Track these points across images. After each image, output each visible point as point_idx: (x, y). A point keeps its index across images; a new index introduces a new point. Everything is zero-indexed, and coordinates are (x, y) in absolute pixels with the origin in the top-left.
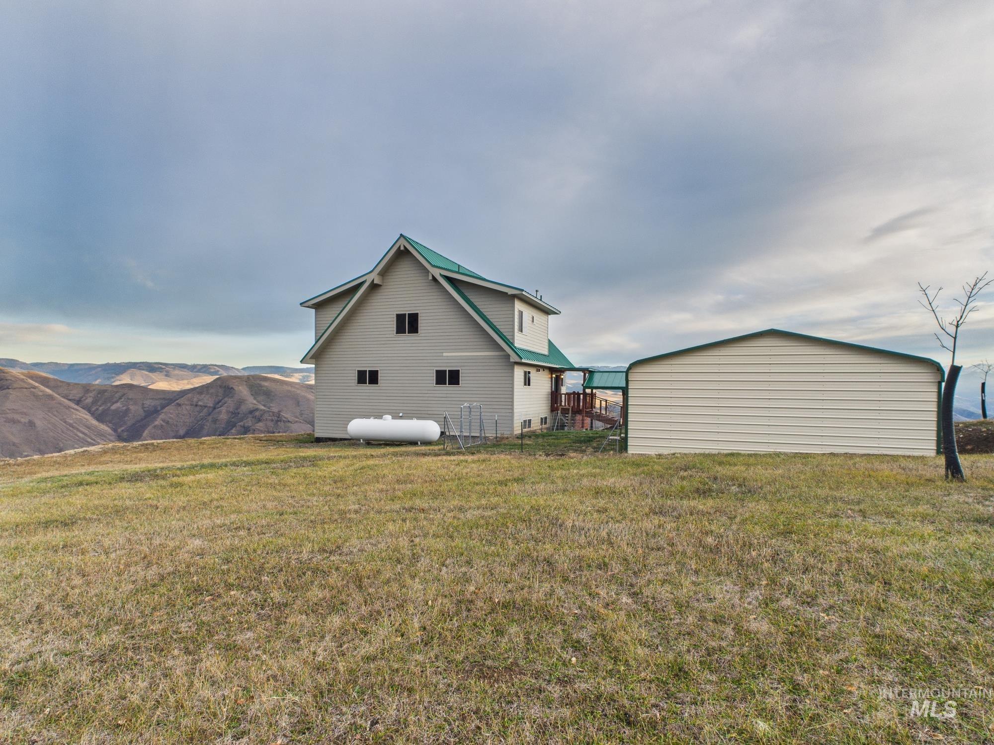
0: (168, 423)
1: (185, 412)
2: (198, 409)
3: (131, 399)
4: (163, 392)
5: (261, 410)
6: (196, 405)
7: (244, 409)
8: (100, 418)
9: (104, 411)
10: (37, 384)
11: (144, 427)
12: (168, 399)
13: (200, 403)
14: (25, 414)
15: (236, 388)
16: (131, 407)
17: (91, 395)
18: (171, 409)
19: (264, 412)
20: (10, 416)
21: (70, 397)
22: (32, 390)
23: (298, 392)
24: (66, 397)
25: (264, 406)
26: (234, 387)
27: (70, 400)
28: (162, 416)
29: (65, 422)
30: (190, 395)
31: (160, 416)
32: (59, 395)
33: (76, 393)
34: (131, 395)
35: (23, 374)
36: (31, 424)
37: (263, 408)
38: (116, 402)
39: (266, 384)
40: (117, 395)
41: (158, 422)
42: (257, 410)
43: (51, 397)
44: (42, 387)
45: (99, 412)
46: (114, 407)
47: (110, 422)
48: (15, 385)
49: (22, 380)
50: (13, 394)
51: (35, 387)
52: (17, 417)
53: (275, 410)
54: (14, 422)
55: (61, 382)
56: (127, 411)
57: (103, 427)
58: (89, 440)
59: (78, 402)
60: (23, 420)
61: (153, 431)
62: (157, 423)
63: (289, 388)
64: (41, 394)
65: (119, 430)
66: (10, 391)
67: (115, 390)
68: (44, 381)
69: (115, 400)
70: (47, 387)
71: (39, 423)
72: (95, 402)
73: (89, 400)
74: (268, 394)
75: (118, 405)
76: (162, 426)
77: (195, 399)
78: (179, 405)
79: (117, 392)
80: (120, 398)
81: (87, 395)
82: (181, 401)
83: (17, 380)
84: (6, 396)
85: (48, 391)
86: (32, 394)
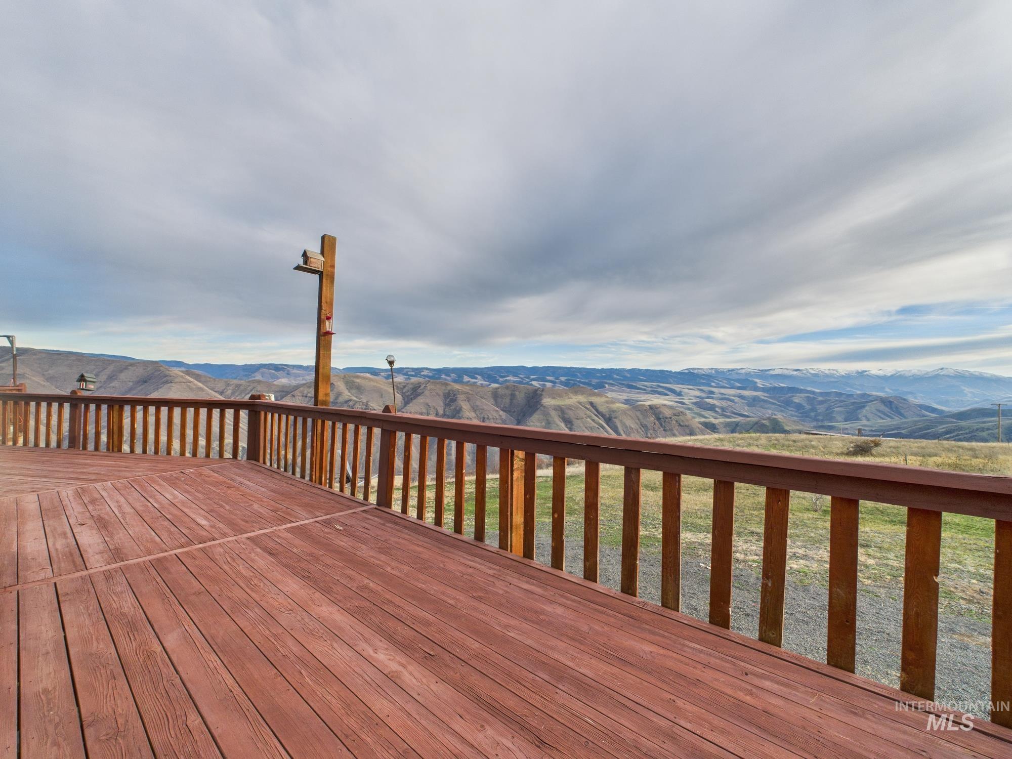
2: (307, 399)
4: (283, 386)
5: (354, 401)
6: (306, 397)
7: (341, 399)
10: (192, 380)
12: (286, 392)
13: (309, 395)
15: (335, 384)
17: (231, 388)
19: (356, 402)
21: (216, 390)
22: (188, 384)
23: (382, 387)
24: (212, 389)
25: (356, 397)
26: (334, 383)
27: (216, 391)
30: (301, 389)
32: (208, 387)
35: (182, 371)
37: (355, 399)
39: (358, 381)
42: (350, 400)
44: (196, 382)
48: (176, 380)
49: (182, 377)
50: (174, 387)
51: (190, 382)
53: (364, 400)
63: (375, 384)
64: (194, 387)
66: (173, 384)
67: (248, 384)
69: (248, 391)
70: (200, 382)
74: (359, 389)
77: (305, 392)
78: (293, 396)
79: (249, 386)
81: (228, 388)
82: (295, 393)
83: (178, 376)
84: (170, 388)
85: (200, 385)
86: (189, 387)
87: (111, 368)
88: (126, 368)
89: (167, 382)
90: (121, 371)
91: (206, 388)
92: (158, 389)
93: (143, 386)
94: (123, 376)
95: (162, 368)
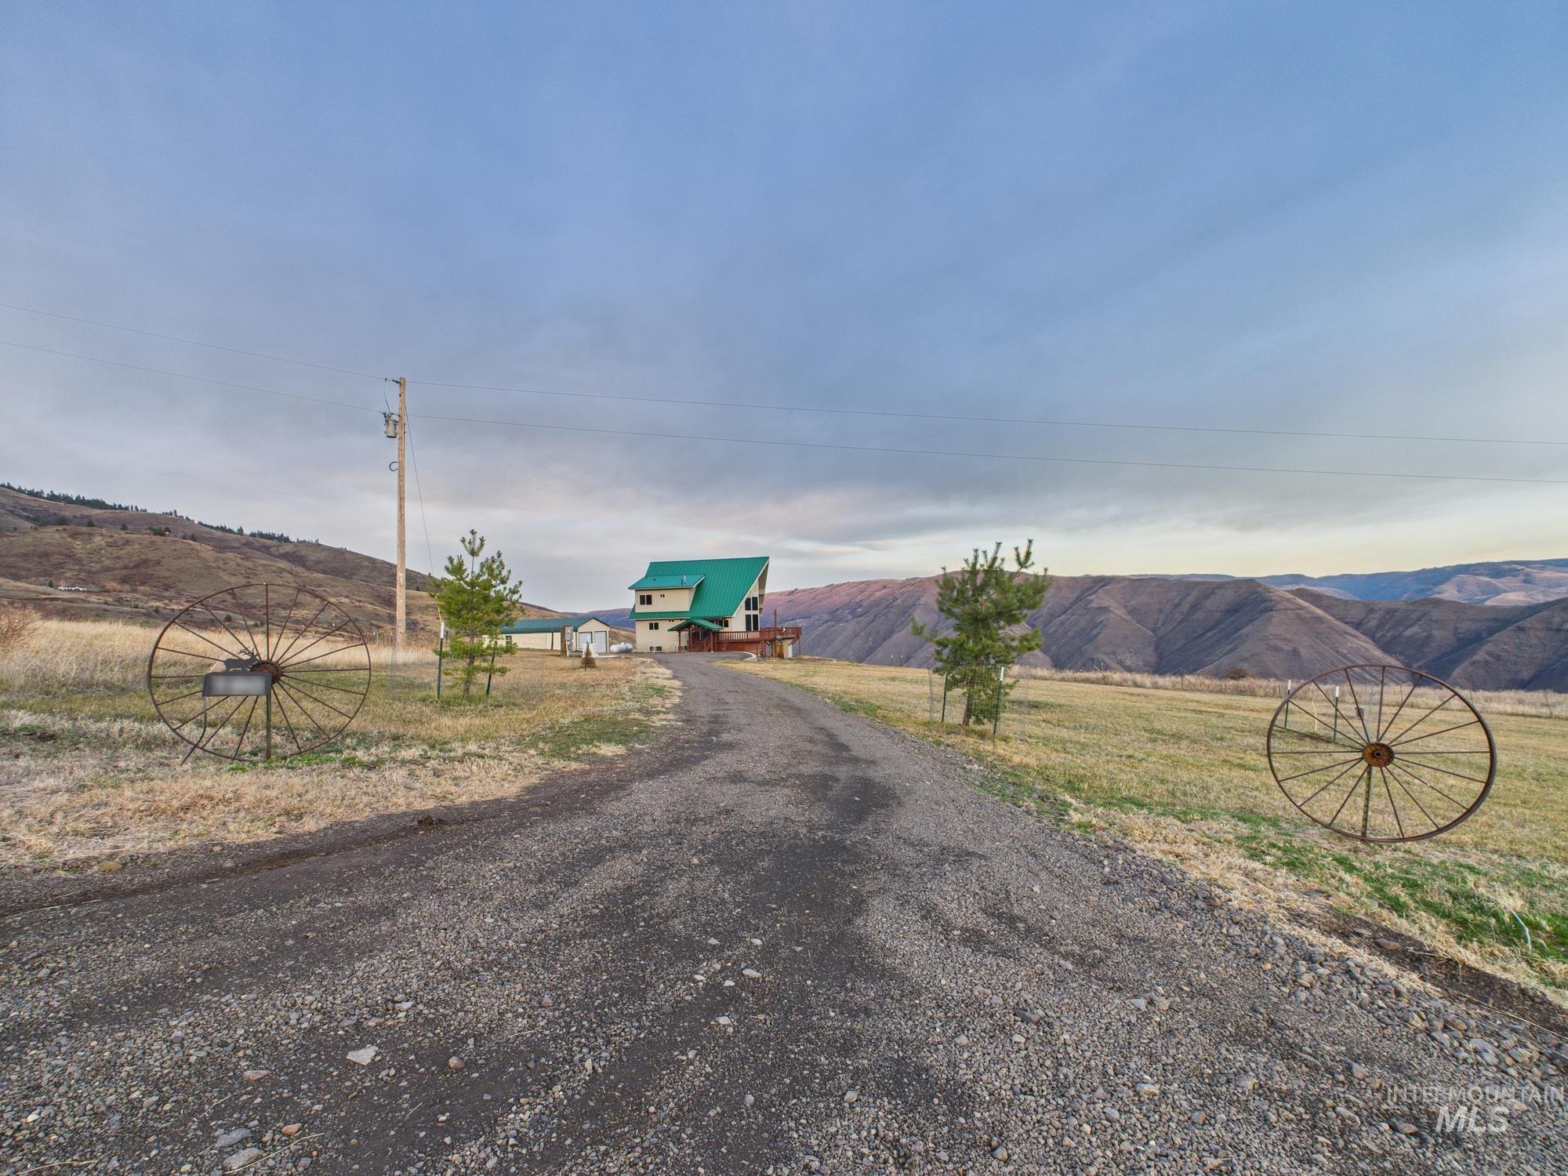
0: (1498, 658)
1: (1535, 641)
2: (1562, 635)
3: (1436, 621)
4: (1498, 610)
6: (1558, 630)
8: (1386, 648)
9: (1395, 638)
10: (1304, 603)
11: (1454, 663)
12: (1502, 620)
14: (1288, 640)
16: (1436, 633)
17: (1376, 616)
18: (1504, 636)
20: (1272, 643)
21: (1347, 620)
24: (1342, 619)
27: (1347, 623)
28: (1489, 647)
29: (1337, 652)
30: (1546, 613)
31: (1485, 648)
32: (1333, 616)
33: (1355, 614)
34: (1436, 614)
35: (1291, 592)
36: (1295, 653)
38: (1412, 625)
40: (1414, 616)
41: (1480, 656)
43: (1319, 619)
44: (1313, 608)
45: (1386, 640)
46: (1408, 633)
47: (1402, 653)
48: (1280, 606)
49: (1289, 600)
50: (1277, 617)
51: (1301, 608)
52: (1278, 643)
54: (1277, 649)
55: (1337, 599)
56: (1429, 637)
57: (1390, 660)
58: (1368, 677)
59: (1357, 626)
60: (1286, 648)
61: (1471, 669)
62: (1476, 657)
64: (1308, 616)
65: (1415, 666)
66: (1275, 614)
68: (1316, 599)
69: (1411, 622)
70: (1319, 607)
71: (1303, 652)
72: (1380, 626)
73: (1373, 623)
75: (1415, 629)
76: (1487, 662)
77: (1557, 619)
78: (1522, 629)
79: (1415, 611)
80: (1419, 620)
81: (1371, 616)
82: (1526, 623)
83: (1283, 599)
84: (1269, 620)
85: (1320, 612)
86: (1299, 616)
87: (1195, 593)
88: (1213, 593)
89: (1266, 610)
90: (1207, 597)
91: (1328, 617)
92: (1253, 620)
93: (1232, 618)
94: (1208, 604)
95: (1260, 589)
